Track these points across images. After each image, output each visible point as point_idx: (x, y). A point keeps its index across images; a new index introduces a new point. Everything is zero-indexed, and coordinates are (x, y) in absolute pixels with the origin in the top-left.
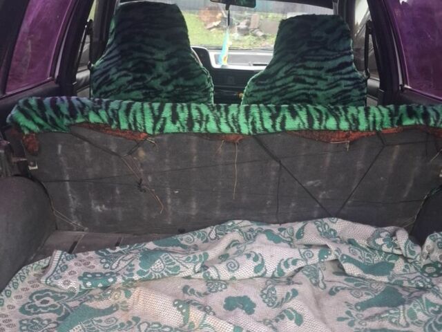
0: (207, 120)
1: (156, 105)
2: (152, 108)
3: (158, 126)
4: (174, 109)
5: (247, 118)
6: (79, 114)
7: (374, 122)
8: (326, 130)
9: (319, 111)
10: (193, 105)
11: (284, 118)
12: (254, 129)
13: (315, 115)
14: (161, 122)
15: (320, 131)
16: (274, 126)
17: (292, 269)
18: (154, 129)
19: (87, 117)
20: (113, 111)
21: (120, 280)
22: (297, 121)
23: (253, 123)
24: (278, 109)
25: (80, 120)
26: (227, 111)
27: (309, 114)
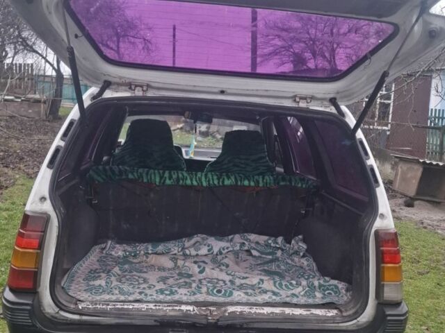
0: (186, 179)
1: (161, 172)
2: (159, 173)
3: (162, 181)
4: (170, 173)
5: (206, 179)
6: (124, 174)
7: (266, 183)
8: (244, 186)
9: (240, 176)
10: (180, 172)
11: (224, 179)
12: (209, 183)
13: (238, 178)
14: (164, 179)
15: (240, 186)
16: (219, 183)
17: (226, 251)
18: (160, 182)
19: (128, 175)
20: (140, 173)
21: (142, 252)
22: (230, 181)
23: (209, 181)
24: (221, 175)
25: (124, 177)
26: (196, 175)
27: (236, 178)
